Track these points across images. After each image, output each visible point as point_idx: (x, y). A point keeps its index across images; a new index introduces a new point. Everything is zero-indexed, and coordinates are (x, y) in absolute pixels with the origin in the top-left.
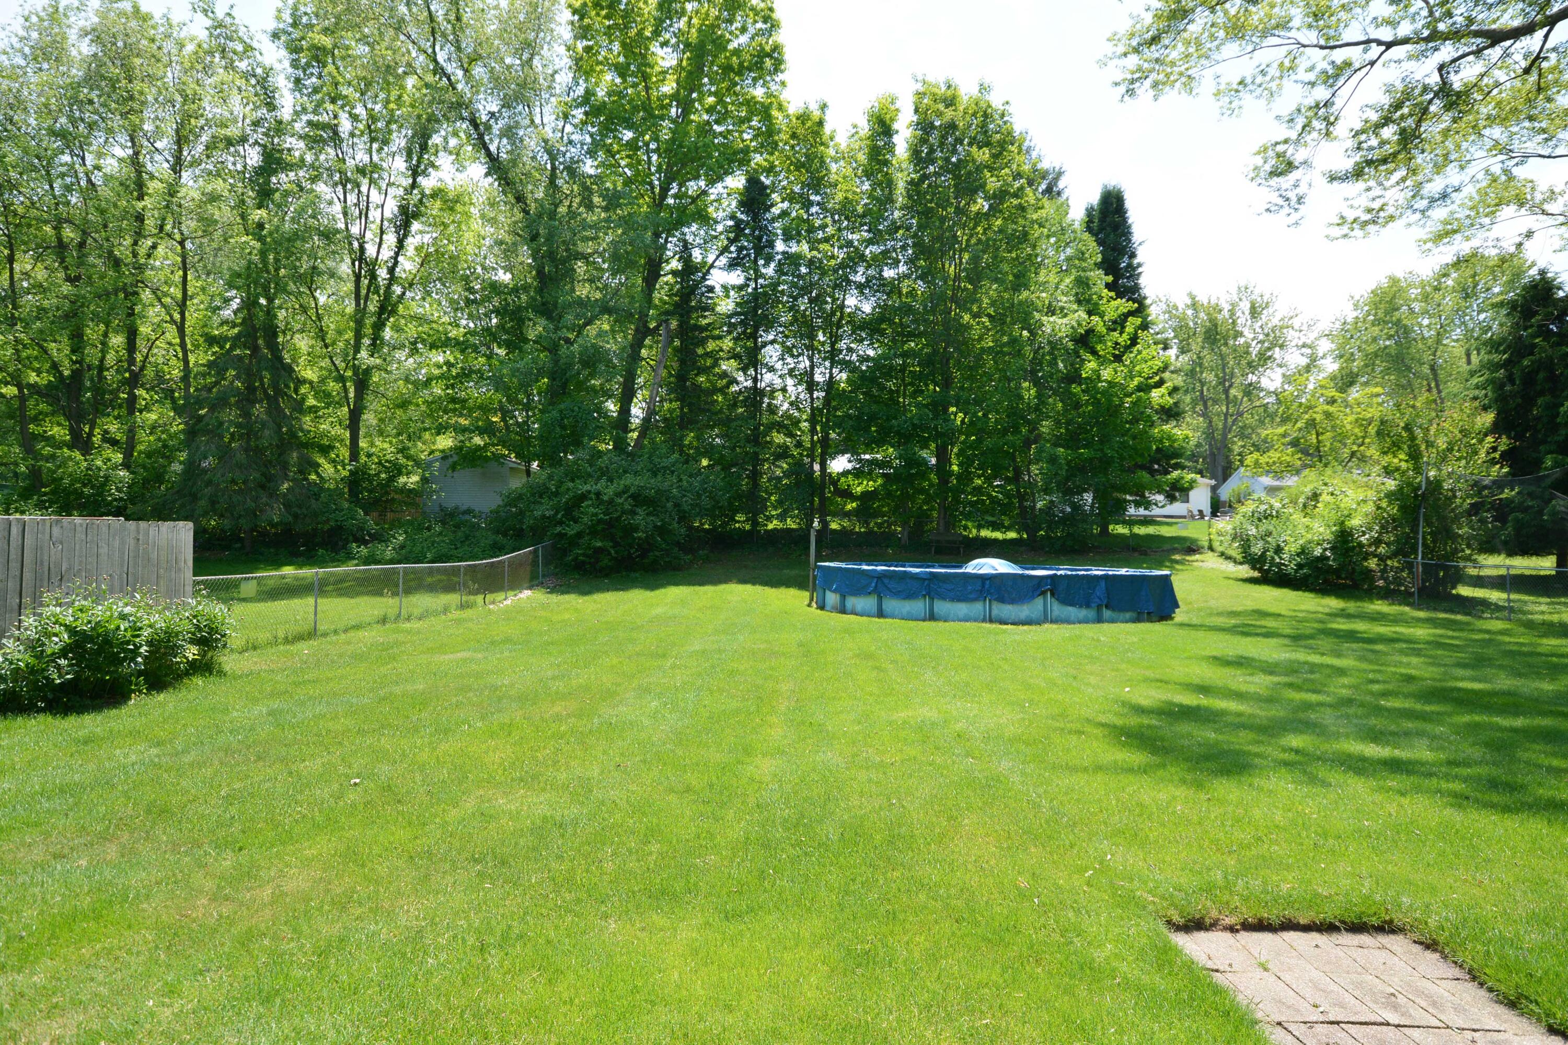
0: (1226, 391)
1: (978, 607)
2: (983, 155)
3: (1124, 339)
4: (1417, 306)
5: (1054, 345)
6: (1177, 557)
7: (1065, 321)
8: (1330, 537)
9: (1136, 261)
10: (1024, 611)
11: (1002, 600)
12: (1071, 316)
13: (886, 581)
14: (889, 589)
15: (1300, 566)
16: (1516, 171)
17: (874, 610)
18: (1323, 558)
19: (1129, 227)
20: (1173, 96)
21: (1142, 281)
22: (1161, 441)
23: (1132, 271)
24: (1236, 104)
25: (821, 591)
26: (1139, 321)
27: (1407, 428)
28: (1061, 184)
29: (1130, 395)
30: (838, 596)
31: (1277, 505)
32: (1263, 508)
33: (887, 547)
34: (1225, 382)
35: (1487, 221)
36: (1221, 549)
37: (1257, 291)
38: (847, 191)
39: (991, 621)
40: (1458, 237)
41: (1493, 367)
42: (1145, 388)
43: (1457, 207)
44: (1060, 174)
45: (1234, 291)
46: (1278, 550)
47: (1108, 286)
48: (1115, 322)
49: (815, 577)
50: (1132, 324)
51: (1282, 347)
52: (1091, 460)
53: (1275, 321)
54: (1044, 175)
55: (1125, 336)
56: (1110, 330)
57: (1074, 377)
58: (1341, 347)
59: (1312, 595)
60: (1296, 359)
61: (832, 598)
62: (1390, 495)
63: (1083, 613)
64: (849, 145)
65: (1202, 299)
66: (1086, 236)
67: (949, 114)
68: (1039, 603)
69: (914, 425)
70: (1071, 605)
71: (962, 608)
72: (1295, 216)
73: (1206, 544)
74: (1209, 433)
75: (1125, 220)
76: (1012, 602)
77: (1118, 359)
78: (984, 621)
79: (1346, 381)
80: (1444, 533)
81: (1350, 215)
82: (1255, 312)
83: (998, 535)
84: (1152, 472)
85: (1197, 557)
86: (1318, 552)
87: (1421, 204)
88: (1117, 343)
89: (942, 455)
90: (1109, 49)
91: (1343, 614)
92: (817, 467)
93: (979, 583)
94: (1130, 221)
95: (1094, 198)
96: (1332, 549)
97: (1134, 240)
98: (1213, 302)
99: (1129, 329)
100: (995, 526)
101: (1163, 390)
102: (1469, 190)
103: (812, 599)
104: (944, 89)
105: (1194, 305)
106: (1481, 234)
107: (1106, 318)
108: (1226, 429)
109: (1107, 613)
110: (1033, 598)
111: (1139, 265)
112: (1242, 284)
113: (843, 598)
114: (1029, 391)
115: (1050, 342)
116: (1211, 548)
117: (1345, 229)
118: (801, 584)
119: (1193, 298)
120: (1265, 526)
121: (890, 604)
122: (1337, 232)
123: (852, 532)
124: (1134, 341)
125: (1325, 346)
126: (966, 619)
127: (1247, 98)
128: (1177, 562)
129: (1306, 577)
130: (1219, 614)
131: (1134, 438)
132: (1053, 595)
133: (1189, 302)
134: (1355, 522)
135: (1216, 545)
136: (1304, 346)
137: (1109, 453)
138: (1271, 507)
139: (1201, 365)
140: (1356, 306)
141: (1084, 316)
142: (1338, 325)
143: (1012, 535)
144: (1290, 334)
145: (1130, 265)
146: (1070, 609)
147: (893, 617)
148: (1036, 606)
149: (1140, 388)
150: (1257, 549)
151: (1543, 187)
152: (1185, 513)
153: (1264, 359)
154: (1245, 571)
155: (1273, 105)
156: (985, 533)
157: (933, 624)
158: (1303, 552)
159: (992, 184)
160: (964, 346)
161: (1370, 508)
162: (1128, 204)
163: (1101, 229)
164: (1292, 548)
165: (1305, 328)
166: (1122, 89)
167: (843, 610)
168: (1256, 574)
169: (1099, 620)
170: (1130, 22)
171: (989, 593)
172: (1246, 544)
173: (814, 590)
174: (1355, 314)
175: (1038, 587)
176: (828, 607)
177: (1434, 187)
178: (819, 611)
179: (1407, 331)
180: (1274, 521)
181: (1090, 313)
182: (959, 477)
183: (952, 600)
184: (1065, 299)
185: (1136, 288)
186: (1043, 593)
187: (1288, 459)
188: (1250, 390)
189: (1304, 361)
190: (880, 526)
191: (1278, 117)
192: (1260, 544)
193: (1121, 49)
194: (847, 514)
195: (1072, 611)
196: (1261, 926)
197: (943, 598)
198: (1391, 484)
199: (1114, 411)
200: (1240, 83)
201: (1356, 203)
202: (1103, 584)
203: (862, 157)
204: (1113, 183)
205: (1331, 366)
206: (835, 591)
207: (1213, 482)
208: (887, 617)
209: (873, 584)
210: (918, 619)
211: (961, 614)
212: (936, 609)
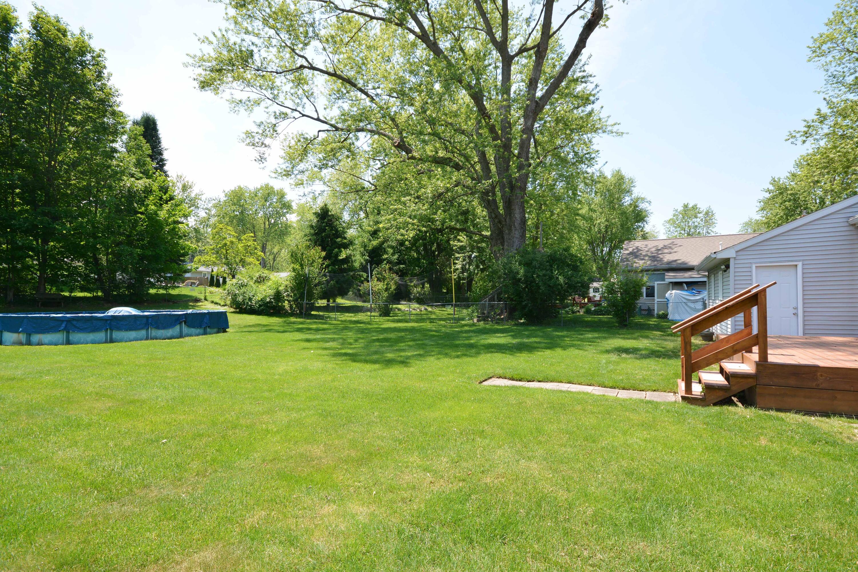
1: (143, 332)
8: (272, 294)
10: (170, 332)
11: (158, 328)
13: (74, 323)
15: (260, 306)
17: (62, 341)
24: (236, 109)
30: (24, 335)
36: (211, 300)
37: (186, 180)
39: (150, 339)
53: (193, 195)
62: (293, 278)
63: (198, 331)
68: (177, 328)
71: (133, 334)
73: (203, 298)
76: (164, 328)
78: (147, 339)
85: (201, 303)
86: (268, 300)
93: (145, 320)
94: (160, 136)
96: (273, 298)
97: (162, 146)
109: (208, 330)
110: (175, 325)
111: (165, 160)
113: (29, 335)
116: (206, 299)
121: (76, 336)
122: (274, 175)
125: (214, 210)
126: (136, 339)
127: (241, 108)
132: (185, 323)
134: (282, 288)
135: (208, 298)
136: (207, 209)
142: (218, 202)
144: (200, 203)
146: (193, 329)
147: (78, 343)
150: (237, 300)
157: (112, 345)
158: (261, 300)
161: (286, 283)
164: (256, 298)
165: (207, 201)
166: (198, 83)
167: (27, 344)
169: (205, 333)
171: (150, 324)
174: (225, 199)
175: (177, 320)
176: (7, 343)
180: (247, 287)
183: (126, 330)
186: (180, 323)
187: (214, 259)
191: (255, 122)
192: (241, 297)
195: (193, 331)
198: (294, 274)
202: (208, 317)
206: (20, 332)
208: (71, 344)
209: (64, 325)
210: (99, 343)
211: (132, 337)
212: (114, 336)
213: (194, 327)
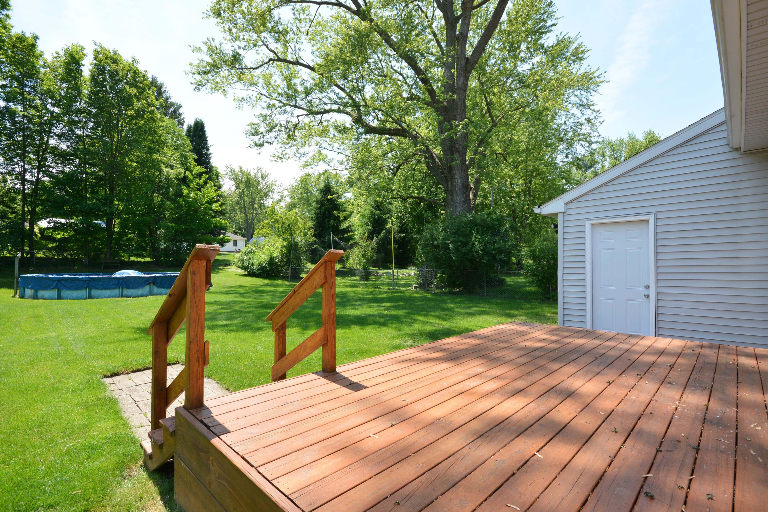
0: (253, 205)
1: (116, 291)
2: (133, 91)
3: (201, 182)
4: (313, 184)
5: (168, 180)
6: (221, 267)
7: (173, 171)
8: (268, 260)
9: (209, 152)
10: (140, 291)
11: (128, 288)
12: (176, 170)
13: (63, 282)
14: (64, 286)
15: (259, 270)
16: (322, 152)
17: (56, 296)
18: (265, 267)
19: (206, 138)
20: (218, 95)
21: (212, 160)
22: (216, 223)
23: (207, 156)
24: (241, 105)
25: (22, 289)
26: (207, 176)
27: (289, 225)
28: (181, 111)
29: (203, 205)
30: (33, 291)
31: (254, 249)
32: (249, 249)
33: (75, 266)
34: (253, 202)
35: (316, 164)
36: (236, 264)
37: (264, 170)
38: (50, 86)
39: (122, 297)
40: (309, 167)
41: (317, 208)
42: (210, 202)
43: (307, 158)
44: (180, 107)
45: (256, 169)
46: (252, 264)
47: (195, 160)
48: (197, 175)
49: (18, 282)
50: (205, 176)
51: (272, 191)
52: (186, 229)
53: (270, 182)
54: (172, 105)
55: (201, 181)
56: (195, 178)
57: (180, 194)
58: (291, 194)
59: (260, 279)
60: (276, 197)
61: (29, 292)
62: (284, 246)
64: (53, 62)
65: (245, 169)
66: (185, 138)
67: (114, 66)
69: (91, 208)
70: (162, 288)
71: (107, 292)
72: (259, 151)
73: (233, 262)
74: (246, 220)
75: (204, 135)
76: (134, 288)
77: (199, 190)
78: (119, 297)
79: (292, 206)
80: (298, 259)
81: (277, 154)
82: (263, 178)
83: (139, 259)
84: (214, 235)
85: (229, 267)
86: (264, 265)
87: (299, 155)
88: (198, 183)
89: (109, 223)
90: (189, 68)
91: (267, 285)
92: (27, 225)
93: (116, 281)
94: (207, 136)
95: (192, 123)
96: (268, 264)
97: (208, 143)
98: (249, 171)
99: (203, 179)
100: (137, 256)
101: (217, 204)
102: (311, 154)
103: (16, 293)
104: (112, 53)
105: (241, 171)
106: (315, 168)
107: (193, 173)
108: (253, 219)
110: (144, 286)
111: (210, 154)
112: (259, 167)
113: (36, 291)
114: (157, 199)
115: (166, 179)
116: (234, 264)
117: (275, 158)
118: (9, 286)
119: (241, 168)
120: (250, 256)
121: (65, 293)
123: (53, 258)
124: (206, 183)
125: (286, 193)
126: (109, 297)
127: (245, 105)
128: (220, 269)
129: (260, 273)
130: (226, 288)
131: (205, 221)
132: (154, 284)
133: (240, 170)
134: (275, 255)
135: (235, 262)
136: (279, 192)
137: (194, 227)
138: (252, 249)
139: (244, 195)
140: (296, 181)
141: (182, 171)
142: (291, 187)
143: (148, 259)
144: (275, 187)
145: (206, 153)
146: (163, 289)
147: (67, 298)
148: (147, 289)
149: (207, 202)
150: (246, 264)
151: (329, 157)
152: (234, 250)
153: (266, 195)
154: (243, 272)
155: (254, 110)
156: (132, 258)
157: (90, 300)
158: (259, 265)
159: (138, 105)
160: (123, 174)
161: (278, 250)
162: (206, 129)
163: (194, 136)
164: (256, 264)
165: (279, 186)
166: (194, 86)
167: (36, 297)
168: (246, 273)
170: (198, 62)
171: (121, 285)
172: (243, 261)
173: (18, 287)
175: (146, 282)
176: (26, 297)
177: (302, 151)
178: (20, 299)
179: (310, 192)
180: (252, 254)
181: (186, 170)
182: (119, 233)
183: (102, 289)
184: (174, 162)
185: (209, 163)
186: (150, 284)
188: (262, 206)
189: (279, 198)
190: (71, 255)
191: (255, 115)
192: (247, 262)
193: (194, 71)
194: (50, 250)
196: (138, 371)
197: (97, 288)
198: (285, 243)
199: (196, 211)
200: (242, 99)
201: (279, 151)
203: (60, 70)
204: (200, 118)
205: (288, 200)
206: (30, 289)
207: (246, 239)
208: (63, 299)
209: (55, 284)
210: (82, 299)
211: (107, 295)
212: (93, 294)
213: (163, 287)
